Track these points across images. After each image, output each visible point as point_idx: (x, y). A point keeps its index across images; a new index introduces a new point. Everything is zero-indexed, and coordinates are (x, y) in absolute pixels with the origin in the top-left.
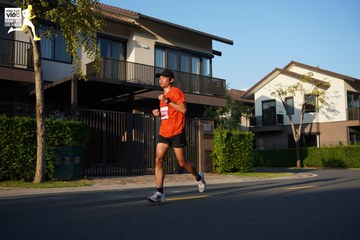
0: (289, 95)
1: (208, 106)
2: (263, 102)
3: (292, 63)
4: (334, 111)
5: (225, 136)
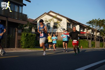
0: (49, 22)
1: (20, 24)
3: (51, 11)
5: (26, 35)
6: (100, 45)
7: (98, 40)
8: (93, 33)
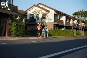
0: (38, 13)
1: (11, 15)
2: (30, 15)
3: (40, 3)
4: (50, 19)
5: (16, 25)
6: (84, 34)
7: (83, 30)
8: (78, 24)
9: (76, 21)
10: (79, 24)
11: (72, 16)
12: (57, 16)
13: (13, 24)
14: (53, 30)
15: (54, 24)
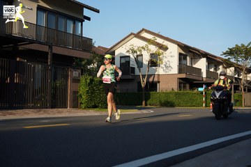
0: (138, 53)
1: (77, 58)
2: (121, 57)
3: (143, 30)
5: (88, 81)
7: (249, 91)
8: (238, 76)
9: (233, 69)
10: (241, 77)
11: (223, 57)
12: (185, 59)
13: (83, 79)
14: (176, 91)
15: (180, 79)
